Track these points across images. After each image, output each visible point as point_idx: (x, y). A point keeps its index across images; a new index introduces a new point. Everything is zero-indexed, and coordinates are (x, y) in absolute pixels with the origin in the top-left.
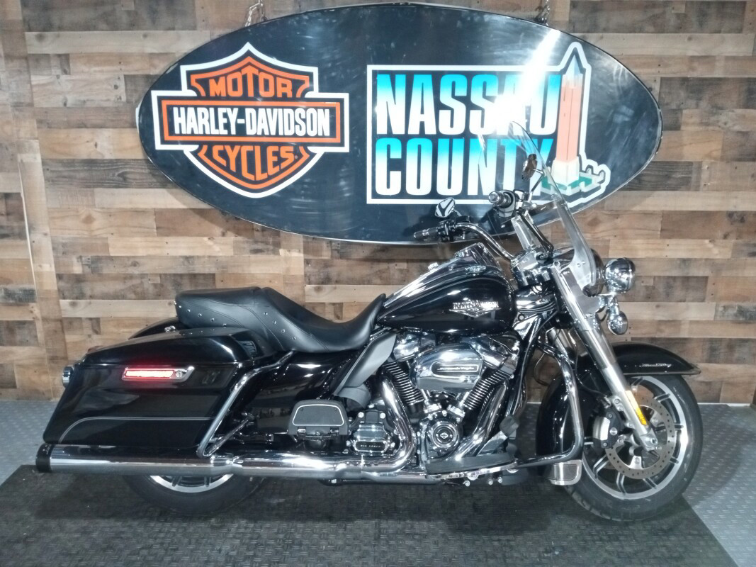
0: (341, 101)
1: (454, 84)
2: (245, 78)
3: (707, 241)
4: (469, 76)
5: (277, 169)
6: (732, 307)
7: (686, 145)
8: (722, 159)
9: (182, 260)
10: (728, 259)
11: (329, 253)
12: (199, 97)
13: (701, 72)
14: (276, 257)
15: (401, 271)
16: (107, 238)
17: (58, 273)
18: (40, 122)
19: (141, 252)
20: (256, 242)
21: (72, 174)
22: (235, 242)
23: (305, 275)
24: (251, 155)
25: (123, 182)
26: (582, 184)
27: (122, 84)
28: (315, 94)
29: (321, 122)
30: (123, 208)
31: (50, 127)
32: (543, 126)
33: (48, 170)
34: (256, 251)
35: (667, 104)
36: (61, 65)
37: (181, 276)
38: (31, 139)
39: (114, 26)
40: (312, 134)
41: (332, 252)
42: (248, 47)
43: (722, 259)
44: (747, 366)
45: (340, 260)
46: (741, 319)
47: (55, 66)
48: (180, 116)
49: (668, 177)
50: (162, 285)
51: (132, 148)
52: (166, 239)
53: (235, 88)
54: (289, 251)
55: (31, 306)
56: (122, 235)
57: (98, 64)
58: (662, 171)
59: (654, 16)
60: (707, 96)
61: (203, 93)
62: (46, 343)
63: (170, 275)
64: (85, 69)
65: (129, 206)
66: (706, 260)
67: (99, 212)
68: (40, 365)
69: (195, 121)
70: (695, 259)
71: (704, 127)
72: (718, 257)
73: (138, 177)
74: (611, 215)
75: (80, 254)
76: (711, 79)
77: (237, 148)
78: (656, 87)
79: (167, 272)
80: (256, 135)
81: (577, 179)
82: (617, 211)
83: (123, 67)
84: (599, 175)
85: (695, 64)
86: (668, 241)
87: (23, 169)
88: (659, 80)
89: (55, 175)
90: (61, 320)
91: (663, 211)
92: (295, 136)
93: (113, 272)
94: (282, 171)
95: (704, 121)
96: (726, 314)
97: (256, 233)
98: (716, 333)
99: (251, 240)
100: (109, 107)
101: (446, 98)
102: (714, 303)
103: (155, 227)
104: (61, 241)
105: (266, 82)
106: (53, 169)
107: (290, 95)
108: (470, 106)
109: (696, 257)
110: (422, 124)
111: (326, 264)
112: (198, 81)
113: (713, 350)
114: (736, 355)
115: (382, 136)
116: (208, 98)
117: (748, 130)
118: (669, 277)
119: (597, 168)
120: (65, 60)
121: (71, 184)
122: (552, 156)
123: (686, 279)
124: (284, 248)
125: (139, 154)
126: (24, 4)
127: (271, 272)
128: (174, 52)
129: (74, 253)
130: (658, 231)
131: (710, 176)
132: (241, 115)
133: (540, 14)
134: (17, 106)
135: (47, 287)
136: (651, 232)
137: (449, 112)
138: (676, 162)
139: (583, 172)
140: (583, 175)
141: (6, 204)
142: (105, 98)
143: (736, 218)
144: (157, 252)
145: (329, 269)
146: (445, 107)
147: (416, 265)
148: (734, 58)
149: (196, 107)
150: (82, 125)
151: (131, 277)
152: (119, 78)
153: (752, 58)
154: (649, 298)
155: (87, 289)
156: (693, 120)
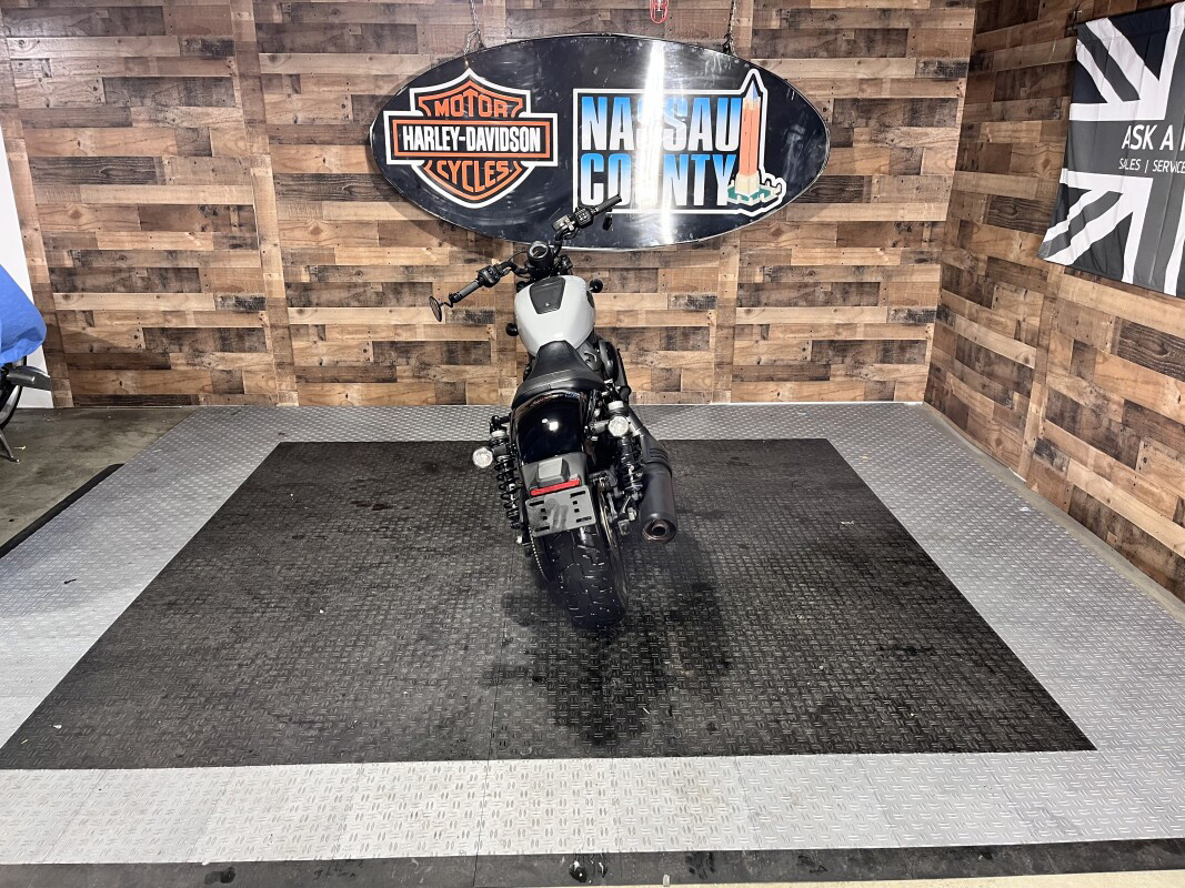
0: (551, 120)
2: (466, 99)
3: (878, 249)
5: (494, 181)
6: (902, 311)
7: (857, 160)
8: (890, 173)
9: (402, 269)
10: (898, 266)
12: (425, 117)
13: (869, 93)
16: (333, 249)
17: (287, 281)
18: (271, 138)
19: (365, 262)
20: (470, 252)
21: (302, 187)
22: (451, 252)
24: (470, 169)
25: (349, 195)
26: (762, 196)
27: (349, 103)
28: (528, 114)
29: (533, 139)
30: (349, 221)
31: (281, 143)
32: (727, 143)
33: (279, 184)
34: (470, 261)
35: (839, 123)
36: (293, 85)
37: (401, 283)
38: (263, 154)
39: (342, 49)
40: (524, 150)
42: (469, 72)
43: (892, 266)
46: (911, 322)
47: (287, 86)
48: (408, 134)
49: (842, 190)
50: (384, 293)
51: (358, 164)
52: (387, 249)
53: (457, 110)
54: (501, 260)
55: (260, 315)
56: (347, 246)
57: (326, 85)
58: (837, 185)
59: (827, 42)
60: (875, 116)
61: (429, 114)
62: (274, 350)
63: (391, 283)
64: (316, 89)
65: (355, 218)
66: (878, 266)
67: (326, 224)
68: (265, 371)
69: (421, 139)
70: (869, 266)
71: (873, 144)
72: (888, 264)
73: (362, 191)
74: (793, 225)
75: (308, 264)
76: (879, 99)
77: (458, 162)
78: (831, 108)
79: (388, 281)
80: (475, 151)
81: (758, 191)
82: (798, 222)
83: (351, 88)
84: (776, 187)
85: (865, 87)
86: (843, 250)
87: (254, 182)
88: (832, 101)
89: (285, 188)
90: (289, 328)
91: (839, 222)
92: (509, 151)
93: (338, 281)
94: (498, 184)
95: (873, 138)
96: (897, 317)
97: (470, 244)
98: (889, 335)
99: (465, 251)
100: (337, 125)
102: (887, 307)
103: (378, 238)
104: (290, 251)
105: (485, 102)
106: (284, 183)
107: (505, 115)
109: (869, 264)
110: (622, 141)
112: (424, 102)
113: (886, 351)
114: (908, 356)
115: (586, 152)
116: (433, 117)
117: (912, 146)
118: (845, 284)
119: (775, 181)
120: (295, 80)
121: (300, 198)
122: (735, 170)
123: (861, 284)
124: (496, 258)
126: (259, 27)
128: (397, 74)
129: (302, 263)
130: (834, 240)
131: (879, 188)
132: (462, 133)
134: (250, 123)
135: (275, 296)
136: (829, 242)
138: (849, 177)
139: (762, 183)
140: (763, 187)
141: (239, 215)
142: (333, 117)
143: (904, 227)
144: (380, 261)
147: (618, 273)
148: (899, 80)
149: (422, 126)
150: (312, 142)
151: (355, 285)
152: (346, 98)
153: (914, 81)
154: (827, 303)
155: (314, 297)
156: (862, 138)
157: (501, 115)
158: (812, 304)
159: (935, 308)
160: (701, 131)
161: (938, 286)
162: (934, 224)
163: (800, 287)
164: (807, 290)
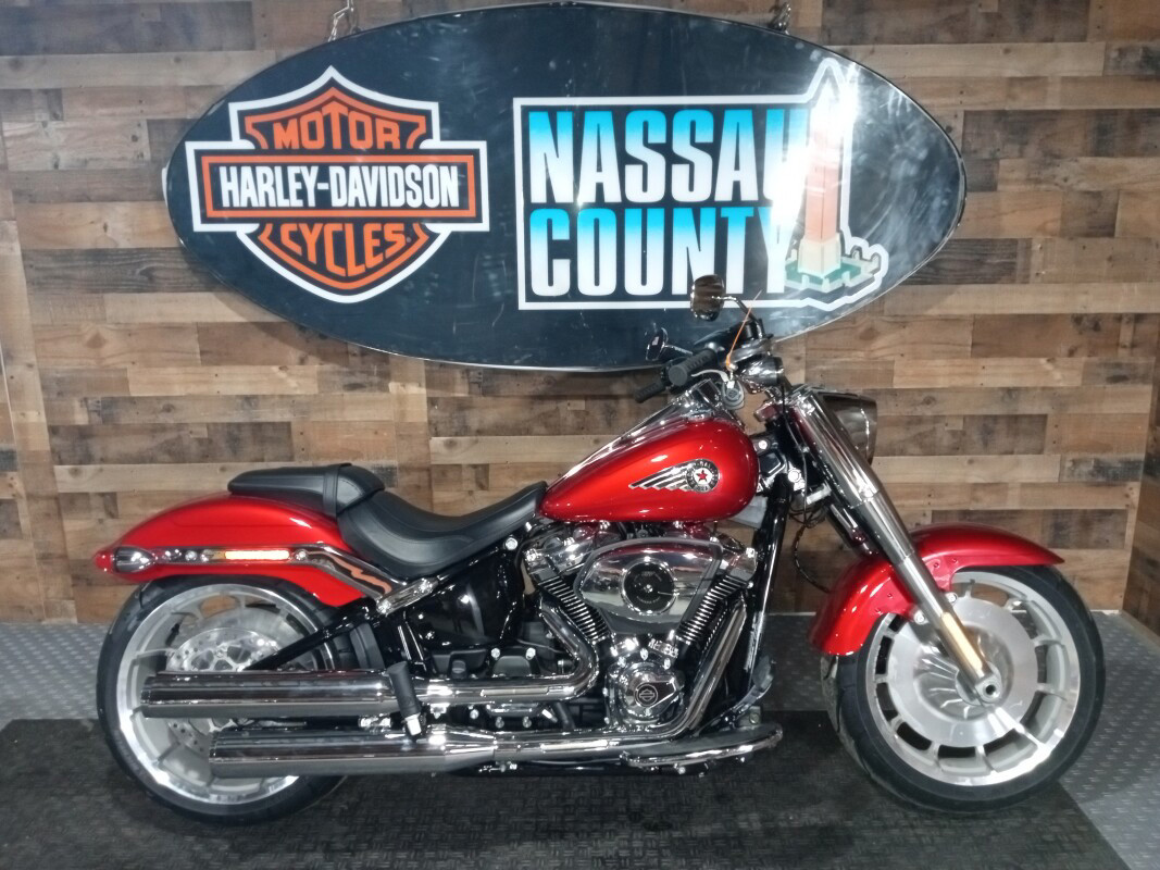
0: (475, 153)
1: (646, 126)
2: (327, 120)
3: (1043, 361)
4: (669, 112)
5: (379, 259)
6: (1085, 461)
7: (1006, 214)
8: (1063, 234)
9: (239, 401)
10: (1077, 388)
11: (466, 388)
12: (258, 151)
13: (1025, 101)
14: (384, 395)
15: (577, 413)
16: (125, 370)
17: (52, 424)
18: (18, 194)
19: (178, 391)
20: (352, 373)
21: (69, 272)
22: (320, 373)
23: (430, 422)
24: (339, 239)
25: (148, 283)
26: (846, 275)
27: (144, 134)
28: (435, 143)
29: (447, 185)
30: (149, 324)
31: (31, 202)
33: (31, 266)
34: (353, 387)
35: (975, 152)
36: (50, 107)
37: (239, 426)
38: (4, 219)
39: (129, 44)
40: (432, 203)
41: (470, 388)
42: (331, 73)
43: (1068, 388)
44: (1113, 552)
45: (483, 398)
46: (1101, 479)
47: (39, 108)
48: (229, 179)
49: (980, 263)
50: (210, 441)
51: (160, 231)
52: (215, 370)
53: (313, 136)
54: (404, 386)
55: (9, 478)
56: (148, 364)
57: (106, 105)
58: (971, 254)
59: (951, 17)
60: (1035, 139)
61: (264, 145)
62: (33, 535)
63: (223, 424)
64: (88, 112)
65: (156, 320)
66: (1044, 388)
67: (112, 330)
68: (25, 568)
69: (251, 187)
70: (1027, 389)
71: (1033, 186)
72: (1061, 385)
73: (169, 275)
74: (895, 322)
75: (85, 395)
76: (1041, 112)
77: (318, 227)
78: (958, 126)
79: (217, 420)
80: (346, 208)
81: (838, 267)
82: (904, 316)
83: (145, 108)
84: (871, 260)
85: (1017, 90)
86: (983, 362)
88: (961, 115)
89: (42, 274)
90: (57, 498)
91: (975, 315)
92: (406, 207)
93: (136, 422)
94: (387, 261)
95: (1032, 176)
96: (1076, 473)
97: (352, 359)
98: (1062, 502)
99: (345, 369)
100: (124, 170)
101: (634, 147)
102: (1059, 456)
103: (198, 351)
104: (55, 375)
105: (360, 126)
106: (41, 265)
107: (397, 145)
108: (672, 159)
109: (1028, 385)
110: (600, 188)
111: (462, 406)
112: (255, 126)
113: (1058, 527)
114: (1094, 536)
115: (539, 206)
116: (272, 151)
117: (1101, 189)
118: (986, 417)
119: (868, 251)
120: (54, 100)
121: (68, 288)
122: (799, 236)
123: (1014, 419)
124: (396, 381)
125: (171, 240)
127: (377, 418)
128: (221, 83)
129: (75, 393)
130: (967, 345)
131: (1044, 259)
132: (323, 176)
133: (775, 18)
135: (32, 449)
136: (958, 348)
137: (639, 168)
138: (992, 240)
139: (845, 255)
140: (846, 260)
142: (118, 156)
143: (1087, 324)
144: (202, 389)
145: (467, 412)
146: (635, 161)
147: (599, 404)
148: (1075, 80)
149: (253, 166)
150: (84, 198)
151: (163, 428)
152: (139, 125)
153: (1102, 80)
154: (958, 447)
155: (96, 448)
156: (1016, 175)
157: (388, 145)
158: (929, 449)
159: (1142, 456)
160: (737, 167)
161: (1146, 421)
162: (1138, 318)
163: (909, 423)
164: (924, 428)
